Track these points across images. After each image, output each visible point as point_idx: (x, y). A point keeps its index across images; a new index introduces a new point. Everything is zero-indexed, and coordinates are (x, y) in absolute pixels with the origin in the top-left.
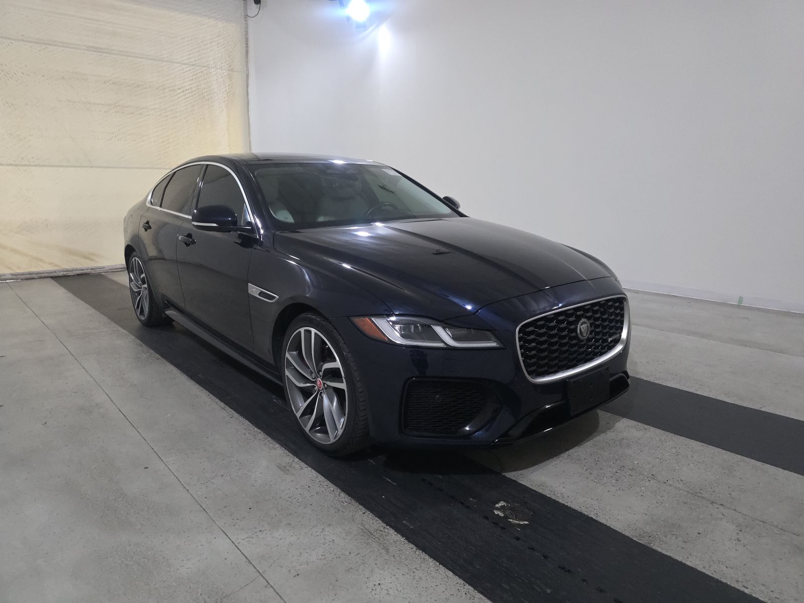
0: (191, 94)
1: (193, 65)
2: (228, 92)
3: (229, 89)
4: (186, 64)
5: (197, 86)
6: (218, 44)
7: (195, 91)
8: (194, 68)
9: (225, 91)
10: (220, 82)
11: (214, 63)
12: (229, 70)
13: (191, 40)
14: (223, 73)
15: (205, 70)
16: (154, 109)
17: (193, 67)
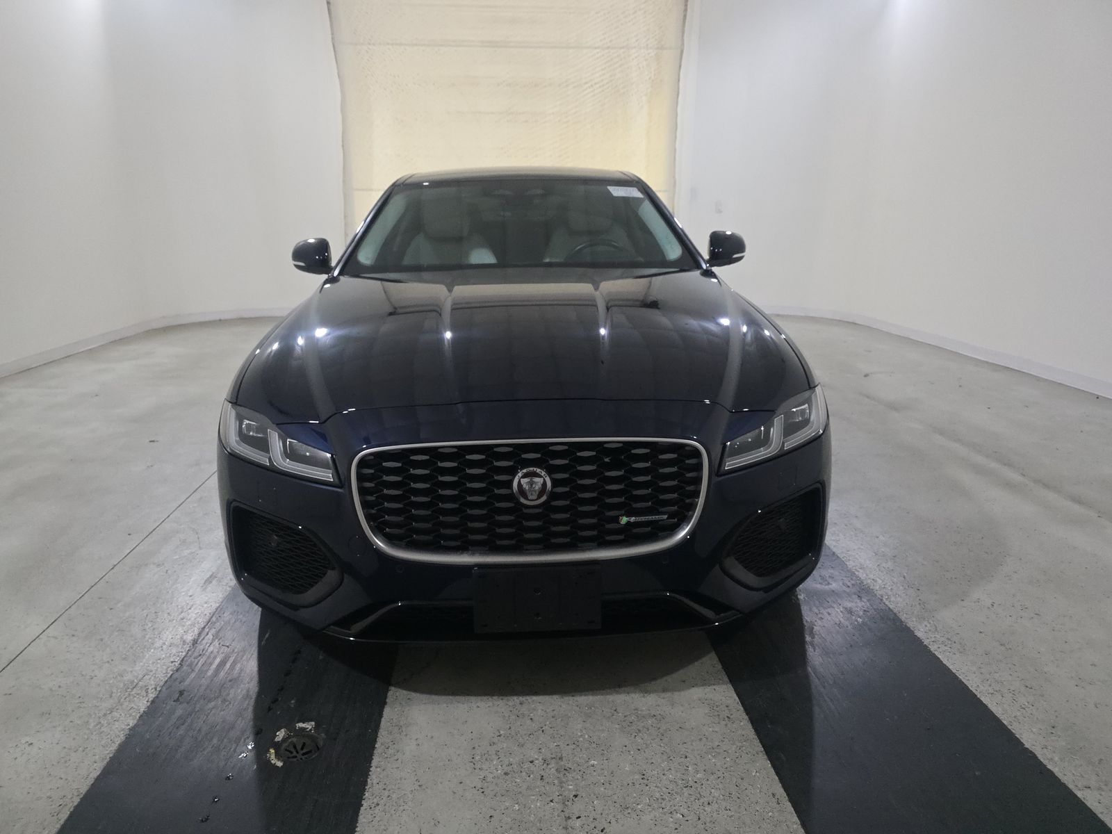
0: (601, 89)
1: (608, 48)
2: (653, 81)
3: (655, 75)
4: (598, 48)
5: (611, 76)
6: (645, 12)
7: (608, 83)
8: (609, 52)
9: (650, 79)
10: (643, 67)
11: (637, 41)
12: (658, 48)
13: (609, 13)
14: (649, 54)
15: (624, 52)
16: (553, 113)
17: (607, 51)
